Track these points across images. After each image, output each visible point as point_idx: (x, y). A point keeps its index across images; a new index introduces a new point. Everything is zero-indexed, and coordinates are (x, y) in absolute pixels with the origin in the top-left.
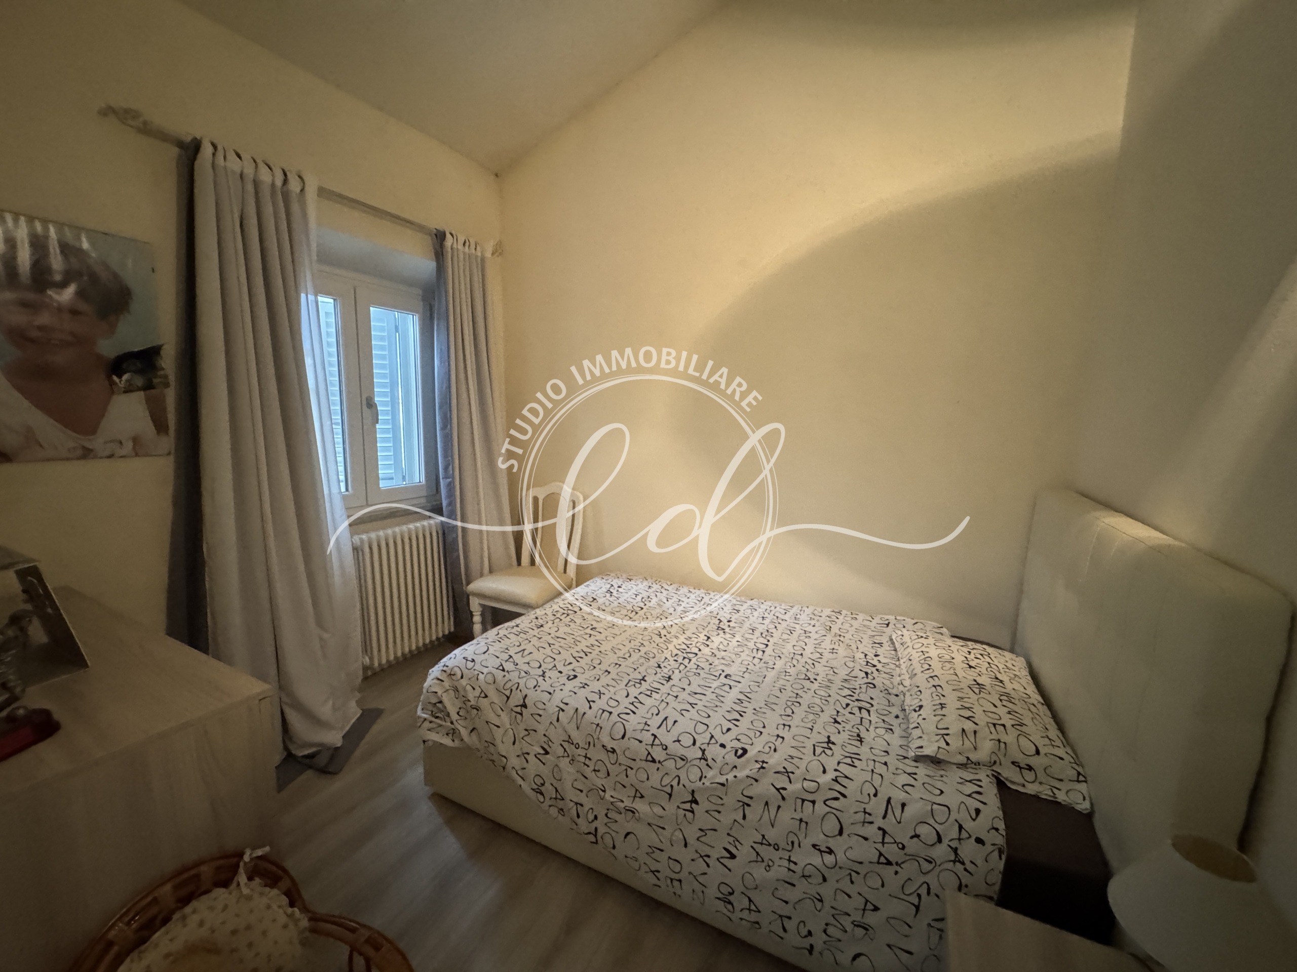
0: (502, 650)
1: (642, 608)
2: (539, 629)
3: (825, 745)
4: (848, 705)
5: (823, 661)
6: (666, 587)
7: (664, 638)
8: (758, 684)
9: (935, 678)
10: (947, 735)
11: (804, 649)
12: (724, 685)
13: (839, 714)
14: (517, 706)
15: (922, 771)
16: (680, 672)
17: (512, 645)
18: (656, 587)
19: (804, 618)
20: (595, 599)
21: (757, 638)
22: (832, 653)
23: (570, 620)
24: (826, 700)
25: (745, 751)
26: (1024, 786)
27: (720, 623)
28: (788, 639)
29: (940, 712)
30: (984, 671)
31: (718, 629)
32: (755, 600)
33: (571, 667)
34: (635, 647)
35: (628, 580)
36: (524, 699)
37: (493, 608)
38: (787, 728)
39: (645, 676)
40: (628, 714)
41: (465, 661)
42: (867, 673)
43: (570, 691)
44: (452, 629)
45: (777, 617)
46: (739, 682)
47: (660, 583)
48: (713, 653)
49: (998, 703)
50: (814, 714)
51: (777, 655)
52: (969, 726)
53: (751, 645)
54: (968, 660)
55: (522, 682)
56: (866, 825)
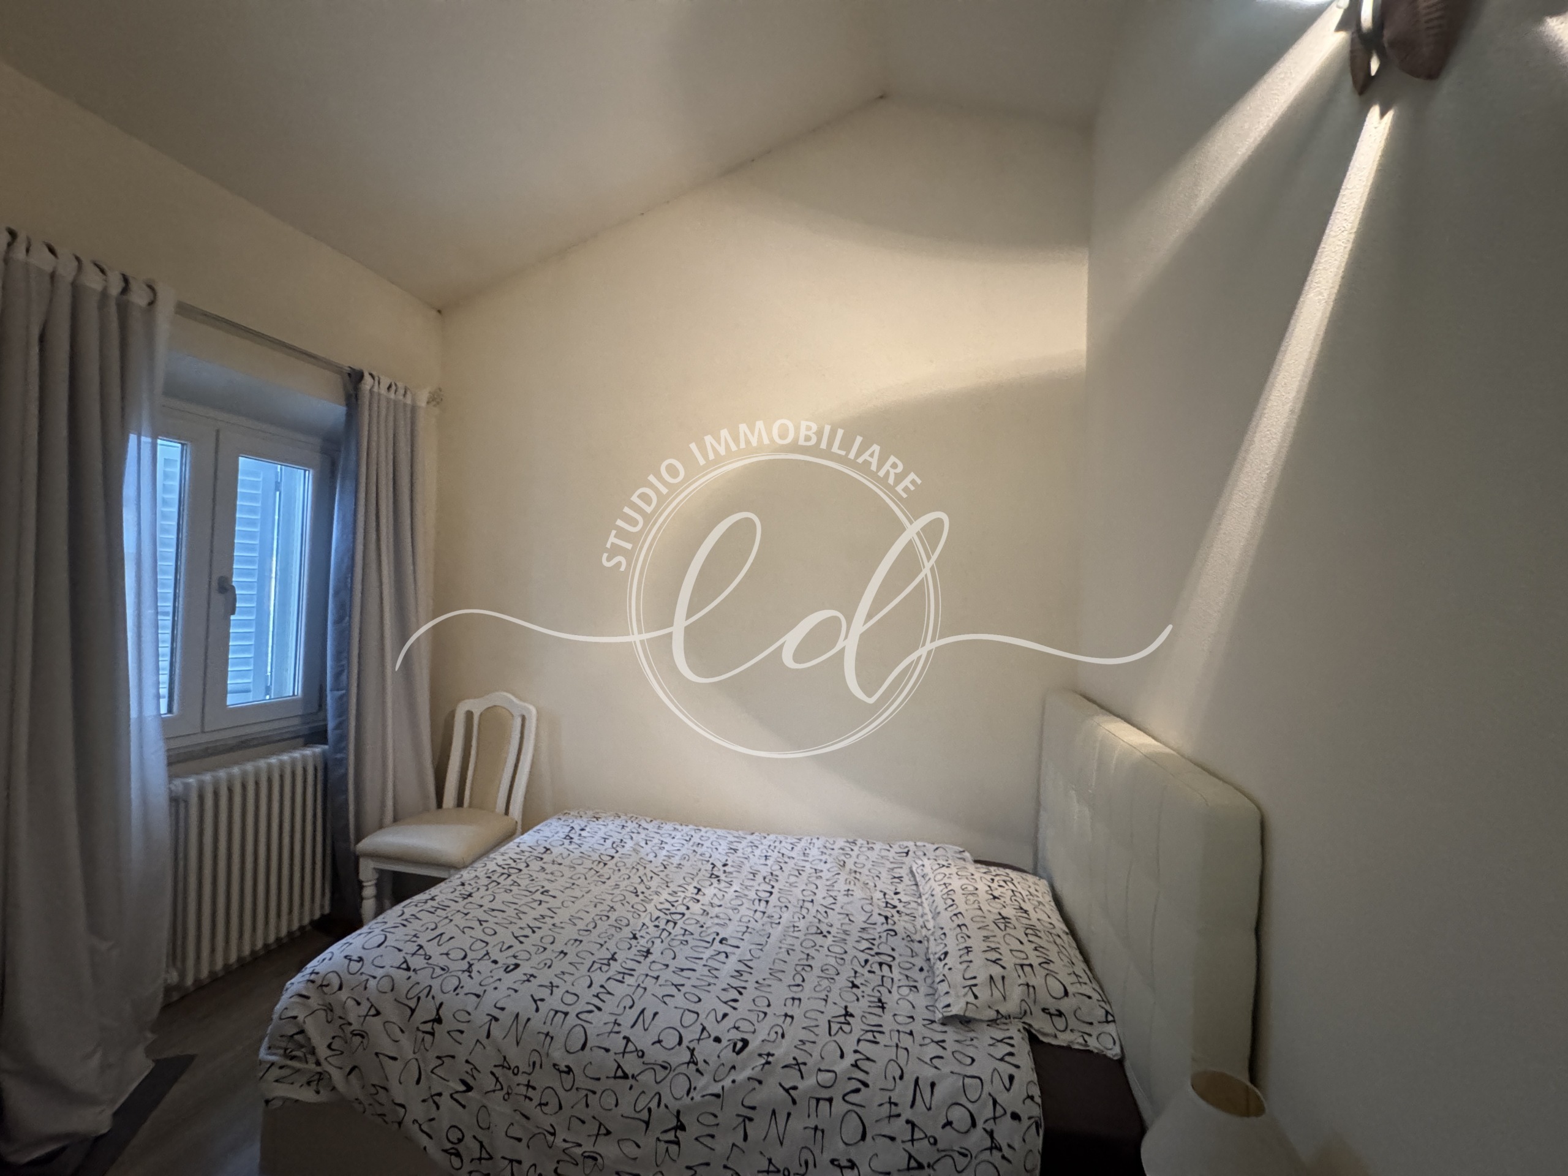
0: (408, 938)
1: (613, 857)
2: (466, 901)
3: (842, 1019)
4: (866, 961)
5: (837, 908)
6: (644, 824)
7: (641, 896)
8: (760, 947)
9: (959, 916)
10: (975, 985)
11: (815, 894)
12: (720, 953)
13: (858, 975)
14: (425, 1022)
15: (951, 1035)
16: (662, 942)
17: (424, 928)
18: (631, 826)
19: (814, 852)
20: (548, 849)
21: (759, 885)
22: (847, 895)
23: (512, 882)
24: (842, 959)
25: (745, 1043)
26: (1056, 1036)
27: (713, 868)
28: (796, 882)
29: (966, 958)
30: (1008, 901)
31: (710, 877)
32: (757, 834)
33: (511, 952)
34: (601, 913)
35: (595, 819)
36: (438, 1010)
37: (395, 873)
38: (797, 1002)
39: (615, 953)
40: (591, 1012)
41: (347, 961)
42: (886, 918)
43: (508, 988)
44: (327, 910)
45: (783, 854)
46: (738, 947)
47: (637, 821)
48: (705, 911)
49: (1024, 939)
50: (827, 978)
51: (783, 905)
52: (996, 971)
53: (752, 895)
54: (991, 890)
55: (436, 984)
56: (892, 1119)
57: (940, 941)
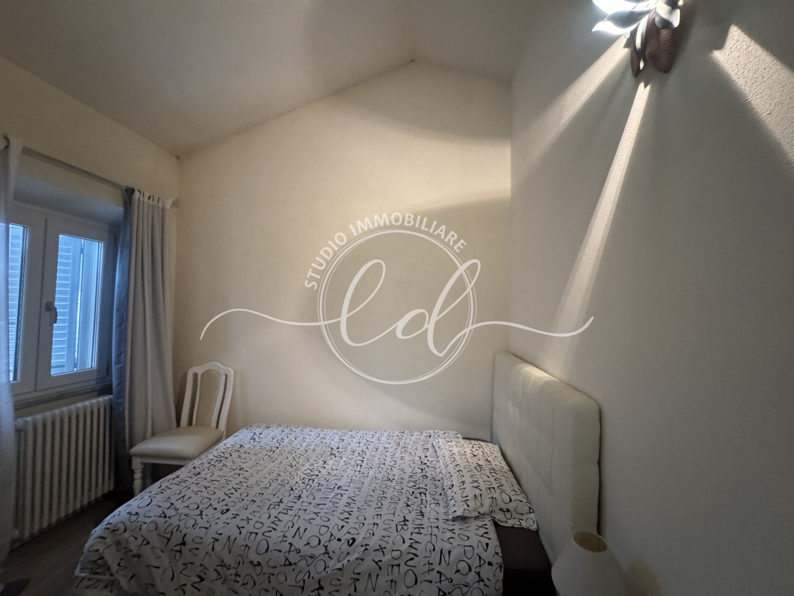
0: (165, 499)
1: (278, 448)
2: (197, 477)
3: (403, 523)
4: (413, 492)
5: (397, 466)
6: (294, 429)
7: (294, 467)
8: (359, 489)
9: (458, 466)
10: (468, 500)
11: (385, 460)
12: (338, 494)
13: (409, 500)
14: (176, 546)
15: (457, 526)
16: (307, 491)
17: (174, 493)
18: (287, 430)
19: (384, 439)
20: (242, 446)
21: (356, 457)
22: (402, 459)
23: (223, 465)
24: (401, 492)
25: (354, 540)
26: (507, 522)
27: (332, 450)
28: (375, 455)
29: (462, 487)
30: (481, 457)
31: (331, 455)
32: (354, 431)
33: (224, 503)
34: (274, 478)
35: (267, 428)
36: (184, 538)
37: (153, 465)
38: (379, 516)
39: (282, 499)
40: (270, 531)
41: (129, 515)
42: (422, 470)
43: (224, 523)
44: (112, 488)
45: (368, 441)
46: (347, 490)
47: (290, 427)
48: (329, 473)
49: (490, 475)
50: (394, 503)
51: (370, 467)
52: (477, 492)
53: (353, 463)
54: (472, 452)
55: (182, 524)
56: (430, 572)
57: (449, 479)
